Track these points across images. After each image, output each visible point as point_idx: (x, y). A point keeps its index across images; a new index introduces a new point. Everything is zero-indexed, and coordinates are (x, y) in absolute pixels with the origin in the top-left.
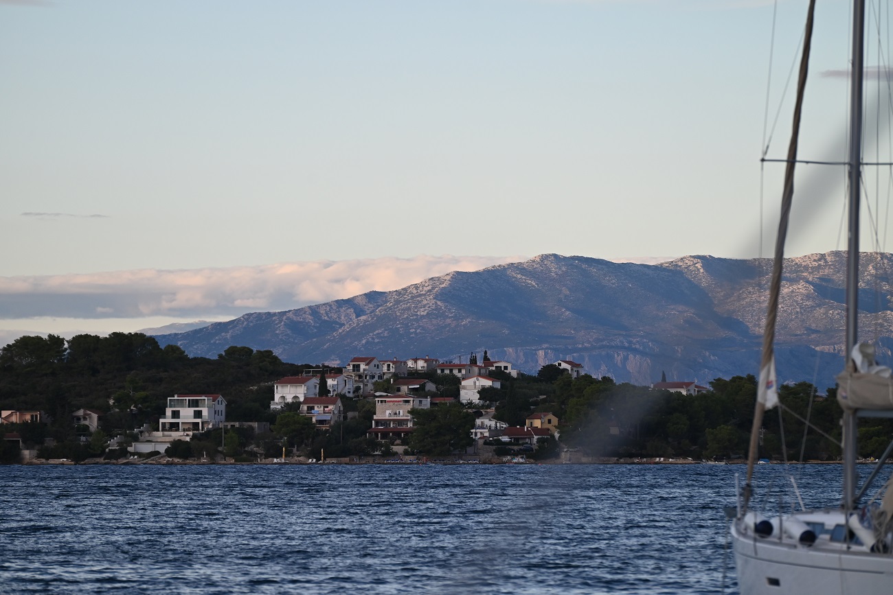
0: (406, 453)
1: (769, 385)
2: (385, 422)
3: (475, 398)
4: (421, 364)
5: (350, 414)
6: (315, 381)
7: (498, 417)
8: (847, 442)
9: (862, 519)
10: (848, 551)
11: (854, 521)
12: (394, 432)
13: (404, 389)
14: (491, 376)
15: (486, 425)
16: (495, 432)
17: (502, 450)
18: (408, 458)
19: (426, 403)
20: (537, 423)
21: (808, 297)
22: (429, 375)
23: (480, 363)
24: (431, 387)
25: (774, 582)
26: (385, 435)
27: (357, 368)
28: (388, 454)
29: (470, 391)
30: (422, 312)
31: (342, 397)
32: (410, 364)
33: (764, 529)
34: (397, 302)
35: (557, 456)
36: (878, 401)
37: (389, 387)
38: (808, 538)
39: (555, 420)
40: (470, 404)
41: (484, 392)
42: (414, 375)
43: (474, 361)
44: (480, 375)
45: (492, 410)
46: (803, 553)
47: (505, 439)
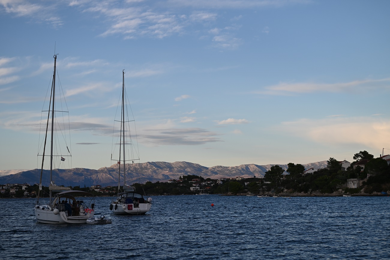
0: (14, 197)
1: (41, 187)
2: (11, 193)
3: (24, 189)
4: (17, 184)
5: (7, 192)
6: (2, 187)
7: (27, 192)
8: (50, 195)
9: (50, 206)
10: (48, 210)
11: (49, 206)
12: (13, 194)
13: (14, 188)
14: (26, 186)
15: (26, 193)
16: (27, 194)
17: (28, 196)
18: (15, 198)
19: (17, 190)
20: (33, 192)
21: (72, 174)
22: (18, 186)
23: (25, 184)
24: (18, 188)
25: (39, 215)
26: (11, 194)
27: (7, 185)
28: (12, 197)
29: (24, 188)
30: (18, 177)
31: (5, 189)
32: (15, 184)
33: (38, 207)
34: (15, 176)
35: (36, 197)
36: (54, 189)
37: (12, 188)
38: (43, 209)
39: (36, 192)
40: (24, 190)
41: (25, 188)
42: (16, 186)
43: (24, 184)
44: (25, 186)
45: (27, 191)
46: (42, 210)
47: (29, 195)
